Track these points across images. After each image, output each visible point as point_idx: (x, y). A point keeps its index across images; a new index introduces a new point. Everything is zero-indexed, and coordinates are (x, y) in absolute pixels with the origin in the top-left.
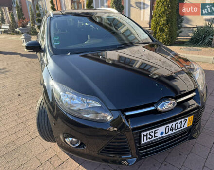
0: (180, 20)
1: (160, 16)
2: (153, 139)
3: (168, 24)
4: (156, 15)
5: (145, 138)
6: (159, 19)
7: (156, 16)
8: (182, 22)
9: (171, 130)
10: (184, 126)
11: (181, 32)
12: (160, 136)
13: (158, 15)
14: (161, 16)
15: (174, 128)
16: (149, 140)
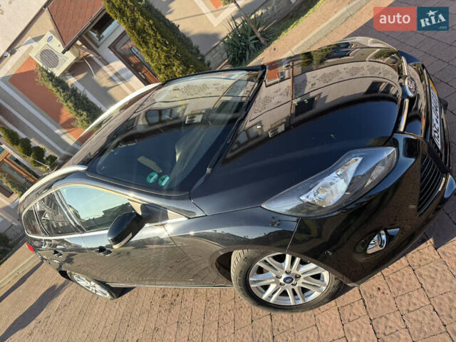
0: (194, 51)
1: (166, 66)
2: (439, 134)
3: (188, 67)
4: (160, 70)
5: (437, 140)
6: (170, 70)
7: (162, 71)
8: (198, 52)
9: (436, 110)
11: (209, 64)
12: (439, 126)
13: (163, 67)
14: (169, 65)
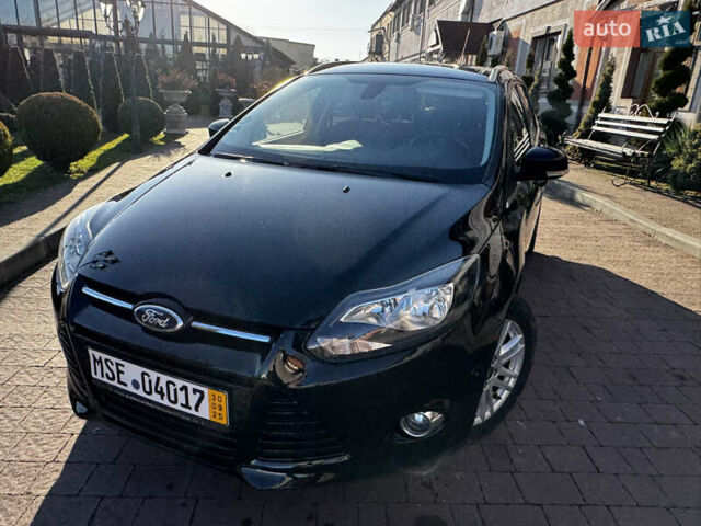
2: (115, 383)
5: (99, 368)
9: (157, 392)
10: (197, 409)
12: (130, 388)
15: (165, 391)
16: (105, 380)
